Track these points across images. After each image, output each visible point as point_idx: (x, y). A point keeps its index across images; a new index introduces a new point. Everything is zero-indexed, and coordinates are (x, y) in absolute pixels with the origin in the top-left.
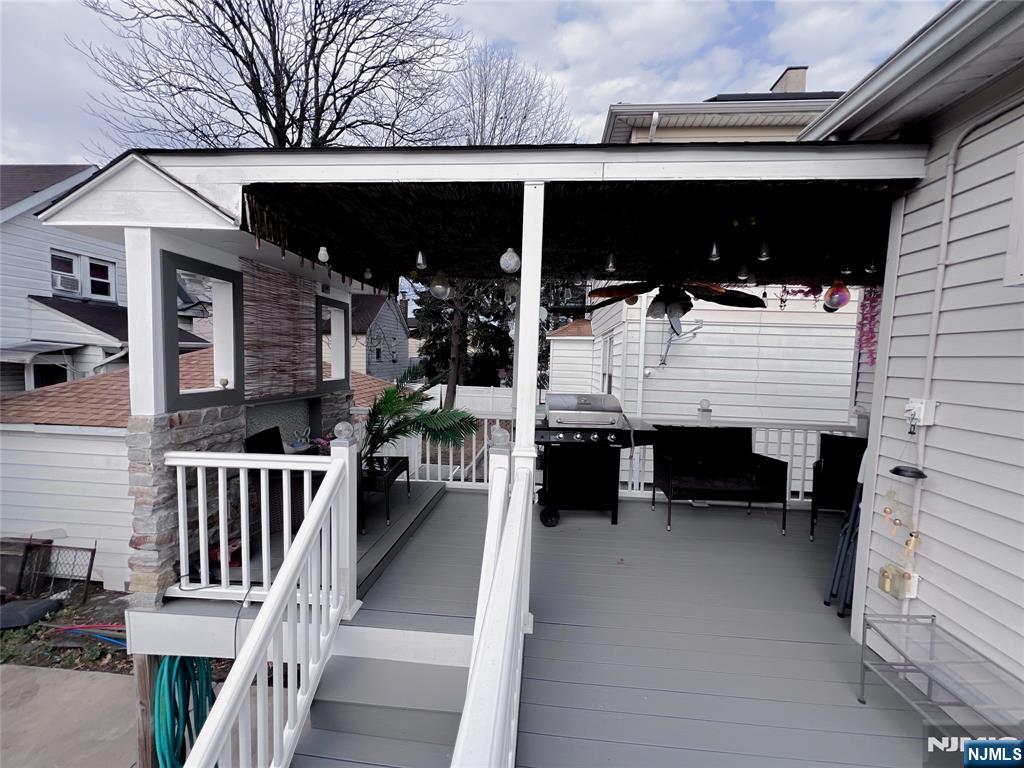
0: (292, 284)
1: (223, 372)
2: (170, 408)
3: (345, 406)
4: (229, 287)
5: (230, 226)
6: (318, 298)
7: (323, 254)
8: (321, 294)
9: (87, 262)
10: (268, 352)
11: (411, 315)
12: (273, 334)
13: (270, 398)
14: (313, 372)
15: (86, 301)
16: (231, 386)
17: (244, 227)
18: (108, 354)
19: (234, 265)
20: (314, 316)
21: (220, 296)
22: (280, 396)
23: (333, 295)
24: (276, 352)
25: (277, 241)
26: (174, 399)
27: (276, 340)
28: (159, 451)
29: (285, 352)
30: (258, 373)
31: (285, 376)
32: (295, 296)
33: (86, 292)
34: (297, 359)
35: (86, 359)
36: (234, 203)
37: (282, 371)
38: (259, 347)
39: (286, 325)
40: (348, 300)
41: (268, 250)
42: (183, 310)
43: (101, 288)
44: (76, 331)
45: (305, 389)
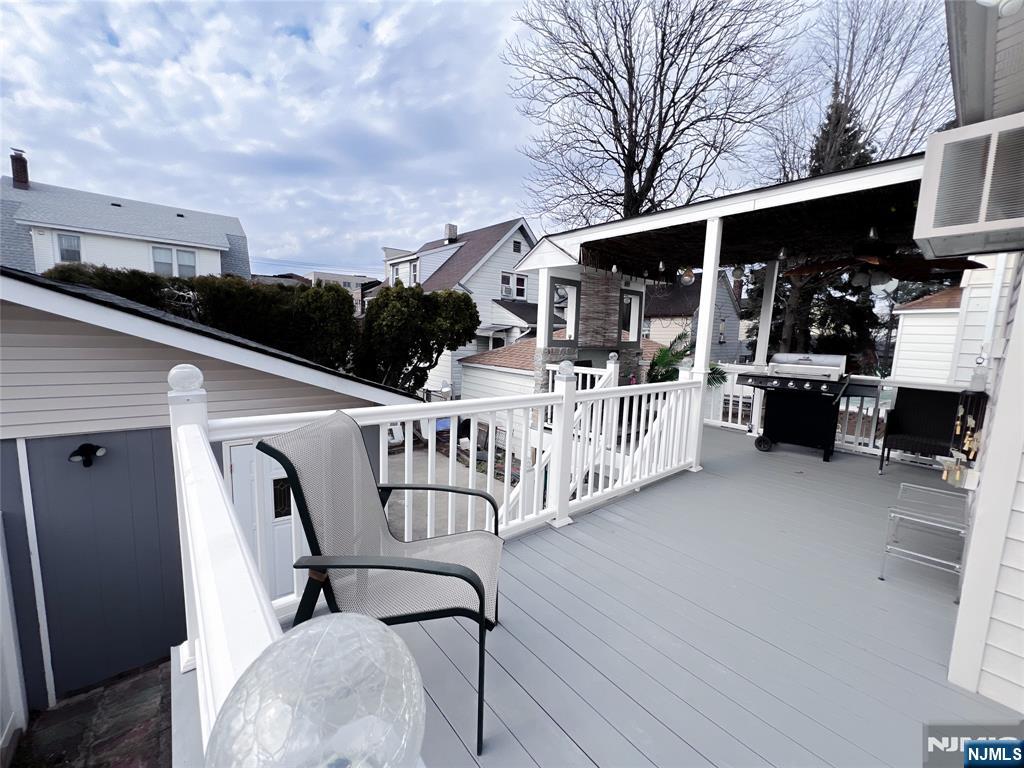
0: (606, 284)
1: (570, 332)
2: (549, 346)
3: (636, 359)
4: (575, 289)
5: (575, 263)
6: (621, 290)
7: (614, 268)
8: (624, 287)
9: (515, 277)
10: (590, 322)
11: (744, 296)
12: (594, 312)
13: (590, 347)
14: (616, 335)
15: (514, 300)
16: (572, 338)
17: (580, 263)
18: (522, 332)
19: (577, 277)
20: (618, 301)
21: (571, 293)
22: (595, 346)
23: (633, 287)
24: (595, 322)
25: (594, 265)
26: (551, 342)
27: (595, 315)
28: (544, 363)
29: (601, 322)
30: (585, 333)
31: (598, 336)
32: (608, 291)
33: (515, 296)
34: (607, 327)
35: (513, 335)
36: (576, 252)
37: (597, 333)
38: (587, 319)
39: (602, 308)
40: (643, 290)
41: (591, 270)
42: (559, 303)
43: (520, 292)
44: (510, 319)
45: (609, 345)
